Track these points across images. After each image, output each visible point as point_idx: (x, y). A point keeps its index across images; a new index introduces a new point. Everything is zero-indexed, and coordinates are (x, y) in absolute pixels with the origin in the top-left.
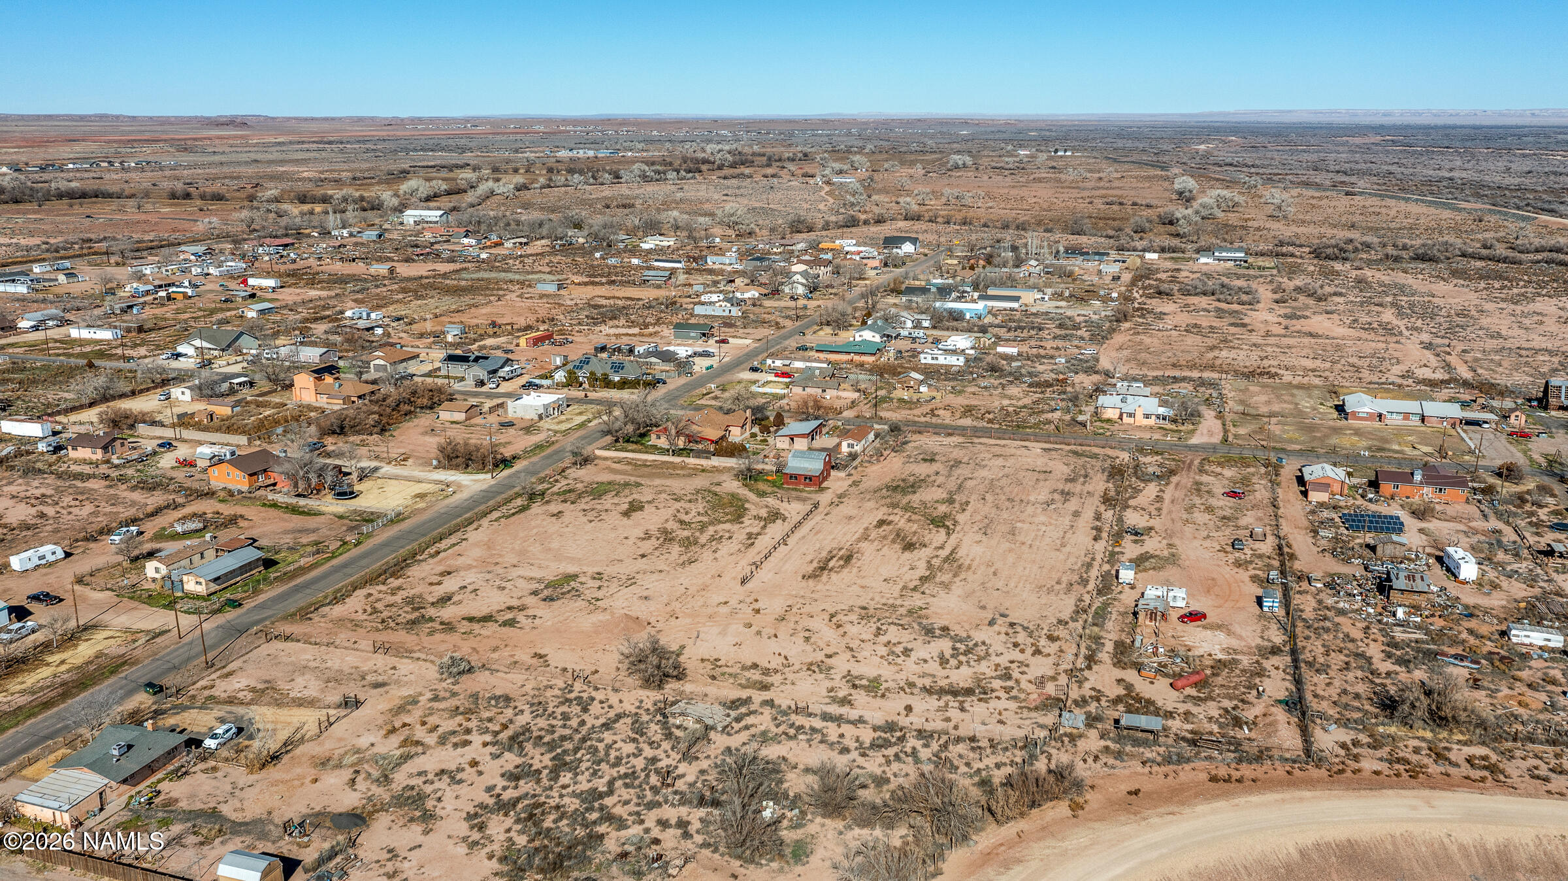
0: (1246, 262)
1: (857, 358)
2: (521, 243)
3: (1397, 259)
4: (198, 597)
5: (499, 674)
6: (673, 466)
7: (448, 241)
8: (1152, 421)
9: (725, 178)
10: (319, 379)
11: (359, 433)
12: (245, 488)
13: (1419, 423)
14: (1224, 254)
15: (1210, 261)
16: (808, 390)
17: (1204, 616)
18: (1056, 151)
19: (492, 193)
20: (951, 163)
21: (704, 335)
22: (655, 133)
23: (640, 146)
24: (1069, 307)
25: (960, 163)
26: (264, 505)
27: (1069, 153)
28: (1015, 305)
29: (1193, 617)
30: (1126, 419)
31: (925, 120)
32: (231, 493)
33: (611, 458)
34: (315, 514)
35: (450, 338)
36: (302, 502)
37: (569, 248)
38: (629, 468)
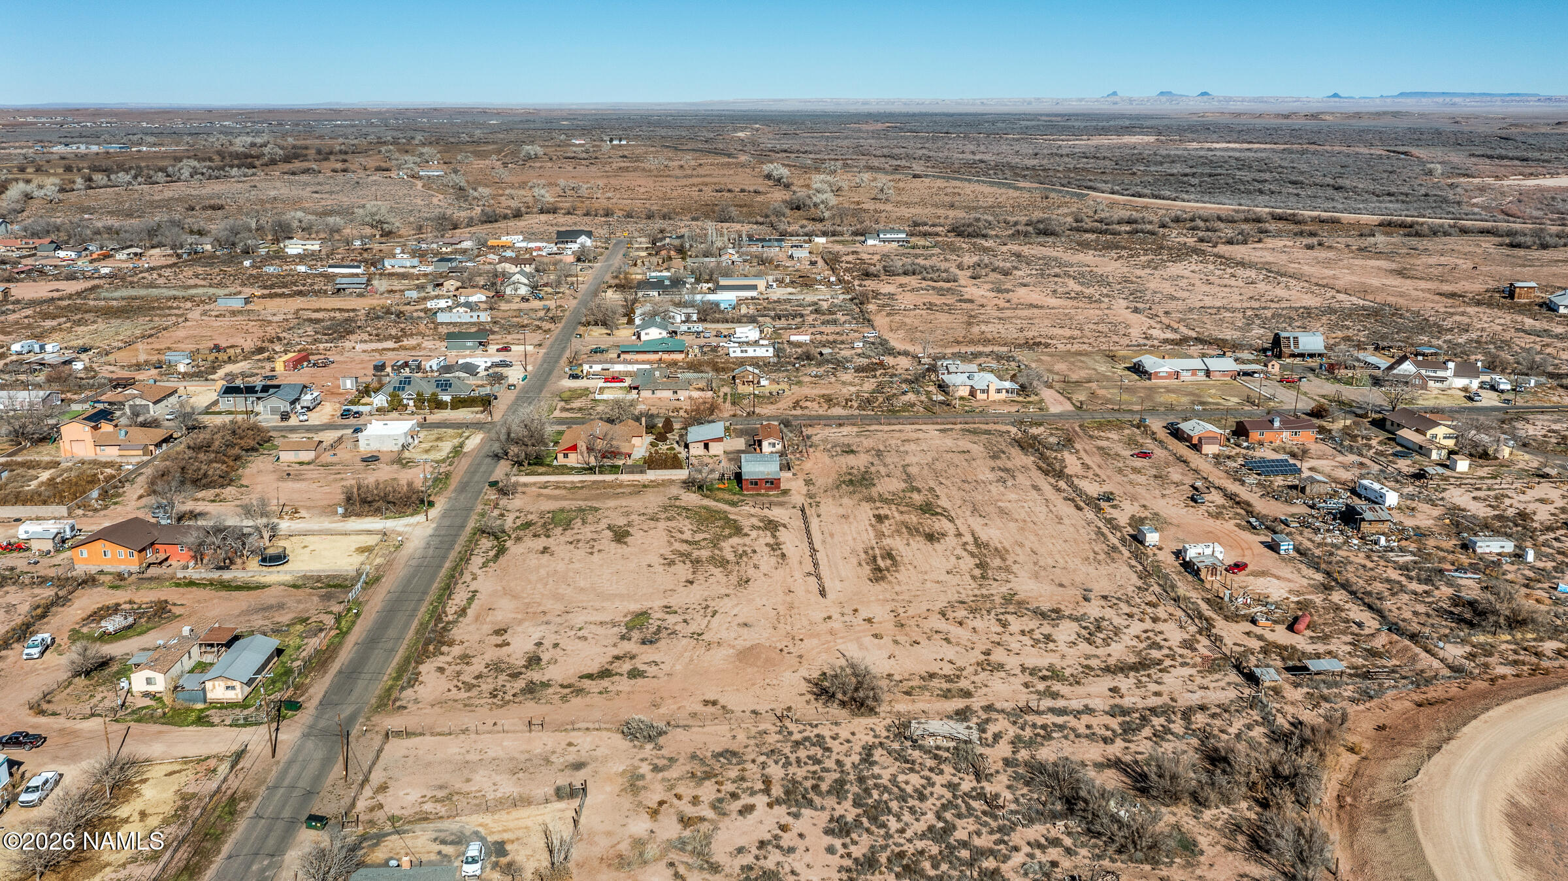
0: (908, 242)
1: (665, 356)
2: (136, 254)
3: (1026, 234)
4: (232, 705)
5: (694, 729)
6: (610, 485)
7: (34, 255)
8: (1003, 395)
9: (294, 174)
10: (96, 428)
11: (207, 486)
12: (135, 568)
13: (1204, 378)
14: (888, 236)
15: (876, 242)
16: (659, 394)
17: (1246, 565)
18: (611, 140)
19: (28, 197)
20: (523, 153)
21: (480, 343)
22: (144, 124)
23: (151, 139)
24: (801, 292)
25: (532, 153)
26: (178, 585)
27: (624, 142)
28: (754, 294)
29: (1238, 567)
30: (980, 396)
31: (441, 110)
32: (120, 576)
33: (534, 484)
34: (257, 588)
35: (182, 368)
36: (227, 575)
37: (196, 257)
38: (563, 492)
